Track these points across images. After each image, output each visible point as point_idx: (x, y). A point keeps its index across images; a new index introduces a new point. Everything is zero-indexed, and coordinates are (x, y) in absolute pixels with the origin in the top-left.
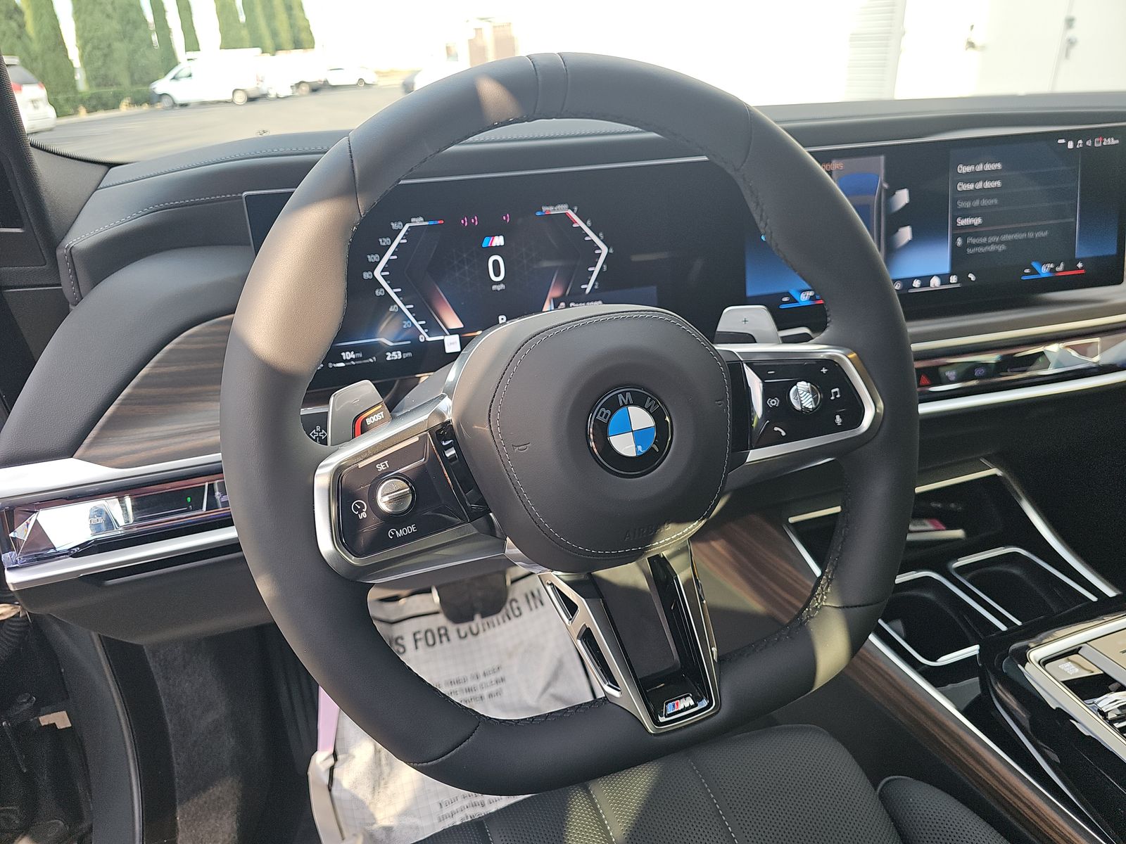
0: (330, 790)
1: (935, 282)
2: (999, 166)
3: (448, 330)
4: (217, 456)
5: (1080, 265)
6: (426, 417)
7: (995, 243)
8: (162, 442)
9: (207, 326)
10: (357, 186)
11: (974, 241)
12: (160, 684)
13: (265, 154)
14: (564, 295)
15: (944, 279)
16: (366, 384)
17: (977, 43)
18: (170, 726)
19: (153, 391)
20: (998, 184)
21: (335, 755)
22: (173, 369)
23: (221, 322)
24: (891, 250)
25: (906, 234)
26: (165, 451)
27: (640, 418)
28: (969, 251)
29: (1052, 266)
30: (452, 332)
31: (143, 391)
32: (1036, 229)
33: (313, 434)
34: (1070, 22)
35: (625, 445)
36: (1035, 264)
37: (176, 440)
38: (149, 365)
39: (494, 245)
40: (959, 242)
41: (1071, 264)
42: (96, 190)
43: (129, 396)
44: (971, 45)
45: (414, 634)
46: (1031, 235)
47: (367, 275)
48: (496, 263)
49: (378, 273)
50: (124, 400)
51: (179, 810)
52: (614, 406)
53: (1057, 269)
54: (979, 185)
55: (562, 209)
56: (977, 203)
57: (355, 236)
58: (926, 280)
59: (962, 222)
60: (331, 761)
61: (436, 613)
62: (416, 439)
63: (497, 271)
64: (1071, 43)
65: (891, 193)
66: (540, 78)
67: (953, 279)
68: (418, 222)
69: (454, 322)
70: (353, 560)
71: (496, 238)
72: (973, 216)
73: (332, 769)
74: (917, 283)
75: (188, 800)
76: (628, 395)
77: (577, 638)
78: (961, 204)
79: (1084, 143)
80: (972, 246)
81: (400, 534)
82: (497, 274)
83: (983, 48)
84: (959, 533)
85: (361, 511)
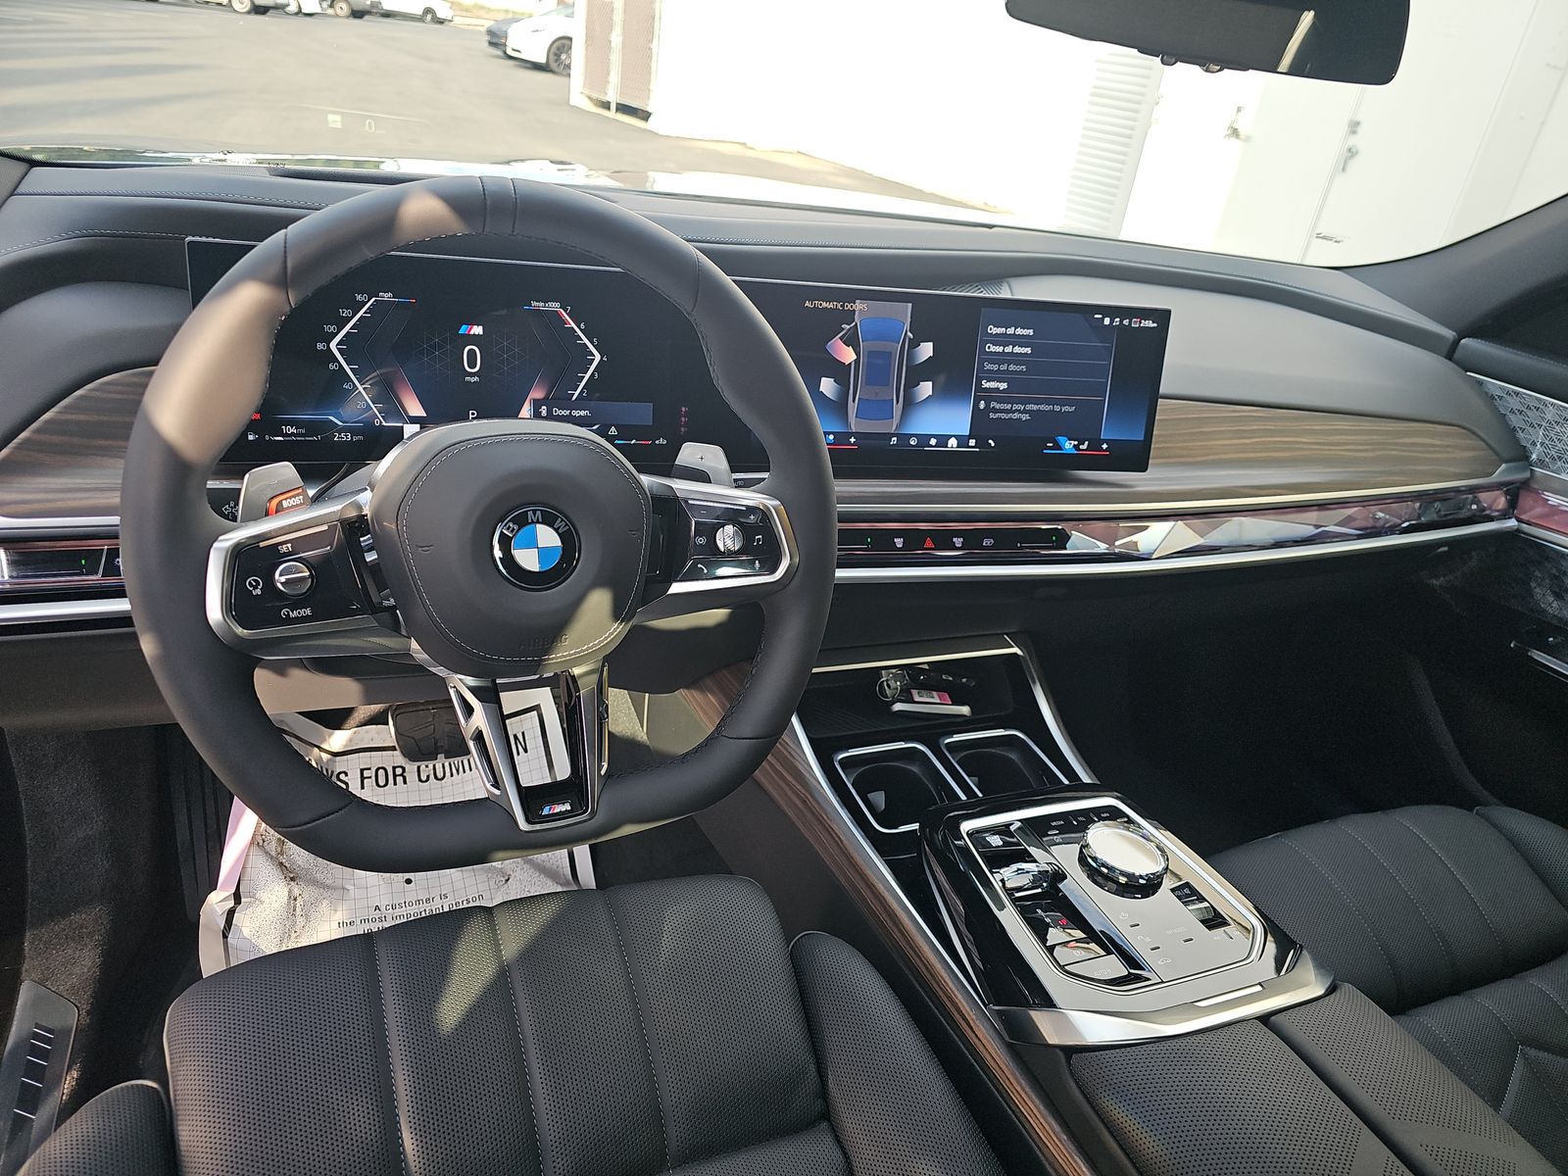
0: (225, 937)
1: (953, 442)
2: (1031, 332)
3: (408, 417)
4: (115, 520)
5: (1105, 446)
6: (340, 507)
7: (1019, 411)
8: (61, 496)
9: (128, 376)
10: (288, 280)
11: (998, 406)
12: (22, 784)
13: (217, 198)
14: (546, 398)
15: (962, 441)
16: (288, 466)
17: (1242, 131)
18: (29, 836)
19: (56, 439)
20: (1028, 350)
21: (237, 897)
22: (82, 417)
23: (143, 373)
24: (910, 403)
25: (926, 389)
26: (62, 506)
27: (548, 537)
28: (992, 415)
29: (1076, 443)
30: (414, 420)
31: (43, 437)
32: (1062, 403)
33: (226, 509)
34: (1354, 127)
35: (528, 560)
36: (1061, 439)
37: (77, 495)
38: (55, 409)
39: (472, 332)
40: (982, 405)
41: (1095, 444)
42: (12, 195)
43: (26, 441)
44: (1235, 133)
45: (362, 771)
46: (1057, 408)
47: (320, 346)
48: (472, 353)
49: (333, 345)
50: (20, 444)
51: (28, 934)
52: (522, 522)
53: (1081, 447)
54: (1008, 349)
55: (554, 306)
56: (1004, 367)
57: (284, 324)
58: (943, 440)
59: (986, 385)
60: (231, 903)
61: (393, 749)
62: (325, 527)
63: (472, 363)
64: (1352, 152)
65: (915, 344)
66: (488, 203)
67: (972, 442)
68: (386, 296)
69: (416, 409)
70: (240, 631)
71: (475, 327)
72: (1000, 381)
73: (231, 913)
74: (933, 442)
75: (42, 924)
76: (538, 513)
77: (471, 739)
78: (988, 366)
79: (1121, 322)
80: (995, 411)
81: (294, 614)
82: (472, 365)
83: (1248, 139)
84: (965, 710)
85: (255, 588)
